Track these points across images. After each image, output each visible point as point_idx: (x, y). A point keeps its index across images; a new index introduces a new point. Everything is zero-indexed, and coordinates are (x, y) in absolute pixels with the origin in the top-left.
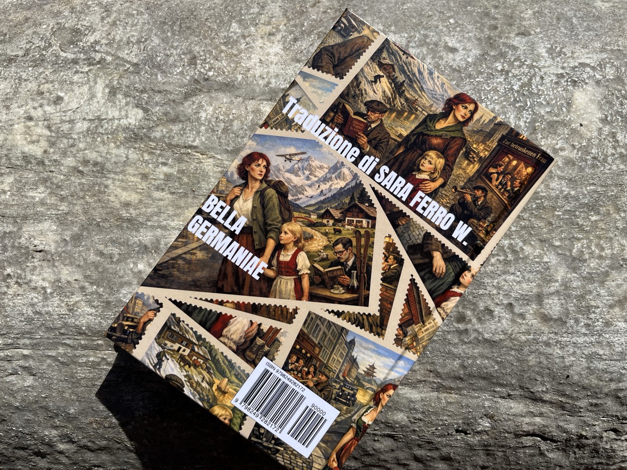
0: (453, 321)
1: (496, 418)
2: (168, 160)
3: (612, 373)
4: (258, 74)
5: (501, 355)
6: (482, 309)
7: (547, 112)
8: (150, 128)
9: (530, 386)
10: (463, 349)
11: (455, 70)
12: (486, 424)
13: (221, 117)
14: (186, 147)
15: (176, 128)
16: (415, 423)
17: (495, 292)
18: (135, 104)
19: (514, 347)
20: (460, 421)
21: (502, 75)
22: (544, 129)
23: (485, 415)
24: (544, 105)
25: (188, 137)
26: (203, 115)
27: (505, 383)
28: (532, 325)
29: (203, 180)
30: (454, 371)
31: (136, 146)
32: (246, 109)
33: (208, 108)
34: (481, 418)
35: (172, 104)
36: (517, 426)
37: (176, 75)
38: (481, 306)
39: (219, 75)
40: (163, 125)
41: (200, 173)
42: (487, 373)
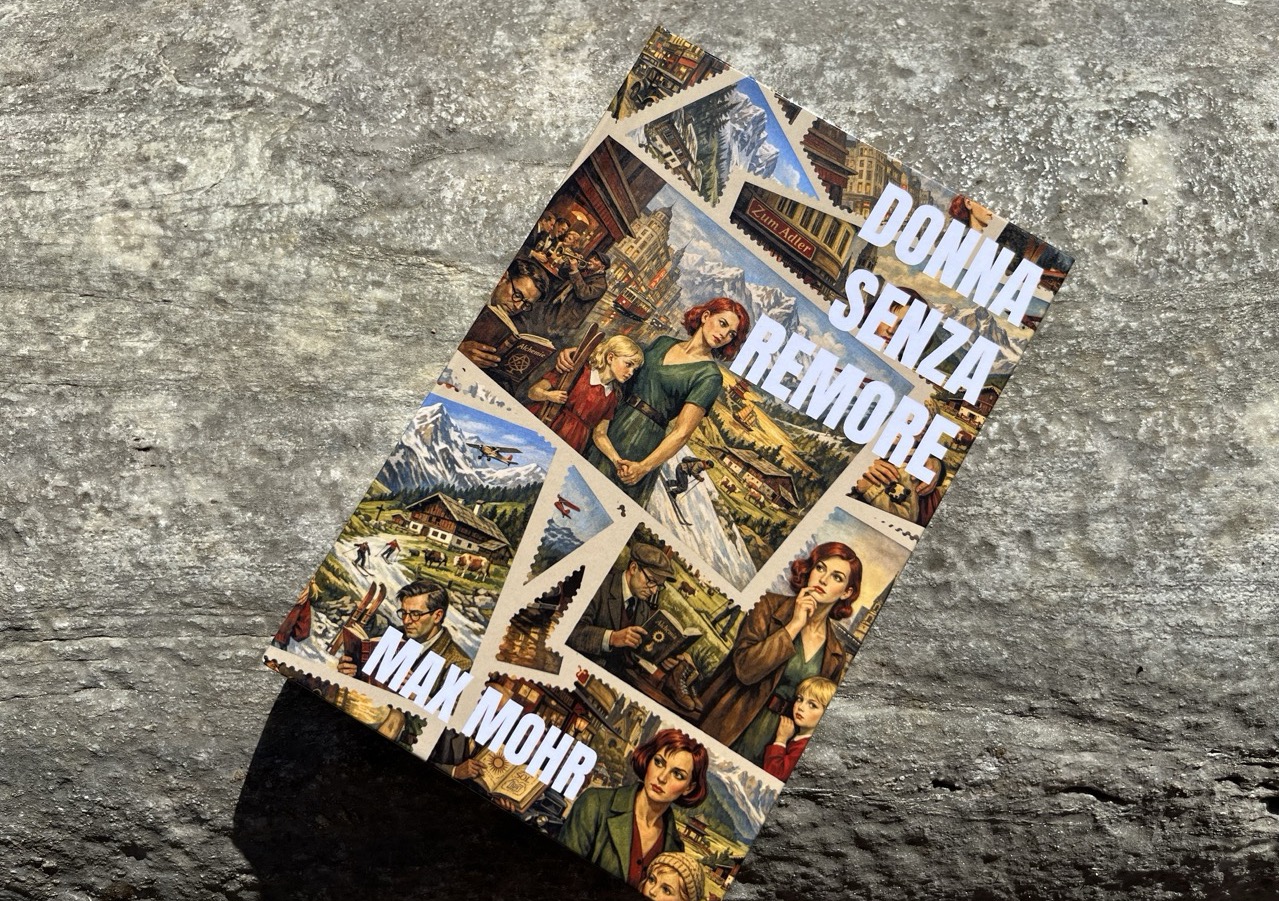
0: (920, 567)
1: (1008, 755)
2: (384, 276)
3: (1223, 661)
4: (547, 118)
5: (1014, 631)
6: (976, 542)
7: (1082, 180)
8: (349, 220)
9: (1068, 690)
10: (942, 620)
11: (910, 108)
12: (989, 767)
13: (482, 198)
14: (416, 253)
15: (397, 219)
16: (855, 768)
17: (998, 510)
18: (321, 176)
19: (1037, 615)
20: (941, 763)
21: (996, 116)
22: (1077, 211)
23: (988, 750)
24: (1076, 168)
25: (420, 235)
26: (448, 194)
27: (1023, 684)
28: (1069, 572)
29: (451, 313)
30: (927, 663)
31: (324, 252)
32: (528, 182)
33: (456, 182)
34: (981, 755)
35: (389, 175)
36: (1048, 770)
37: (395, 123)
38: (974, 537)
39: (475, 122)
40: (373, 213)
41: (444, 300)
42: (988, 665)
